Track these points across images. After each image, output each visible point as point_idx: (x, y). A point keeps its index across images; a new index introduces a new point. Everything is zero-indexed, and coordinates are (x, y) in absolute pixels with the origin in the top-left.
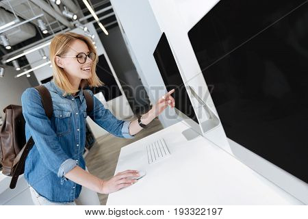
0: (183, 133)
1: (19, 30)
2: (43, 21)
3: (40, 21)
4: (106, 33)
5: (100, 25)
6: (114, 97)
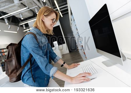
0: (102, 62)
1: (27, 13)
2: (37, 9)
3: (36, 9)
4: (62, 16)
5: (60, 12)
6: (61, 44)
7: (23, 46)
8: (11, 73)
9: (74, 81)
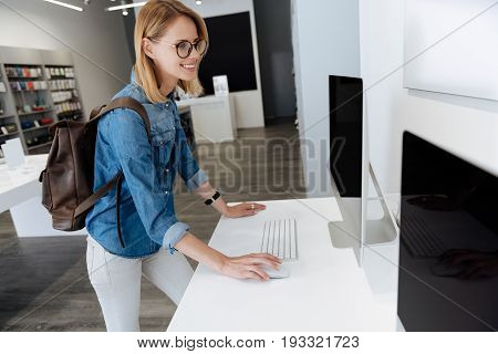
7: (101, 136)
8: (60, 205)
9: (227, 270)
